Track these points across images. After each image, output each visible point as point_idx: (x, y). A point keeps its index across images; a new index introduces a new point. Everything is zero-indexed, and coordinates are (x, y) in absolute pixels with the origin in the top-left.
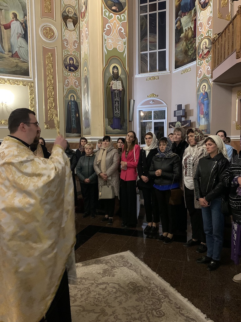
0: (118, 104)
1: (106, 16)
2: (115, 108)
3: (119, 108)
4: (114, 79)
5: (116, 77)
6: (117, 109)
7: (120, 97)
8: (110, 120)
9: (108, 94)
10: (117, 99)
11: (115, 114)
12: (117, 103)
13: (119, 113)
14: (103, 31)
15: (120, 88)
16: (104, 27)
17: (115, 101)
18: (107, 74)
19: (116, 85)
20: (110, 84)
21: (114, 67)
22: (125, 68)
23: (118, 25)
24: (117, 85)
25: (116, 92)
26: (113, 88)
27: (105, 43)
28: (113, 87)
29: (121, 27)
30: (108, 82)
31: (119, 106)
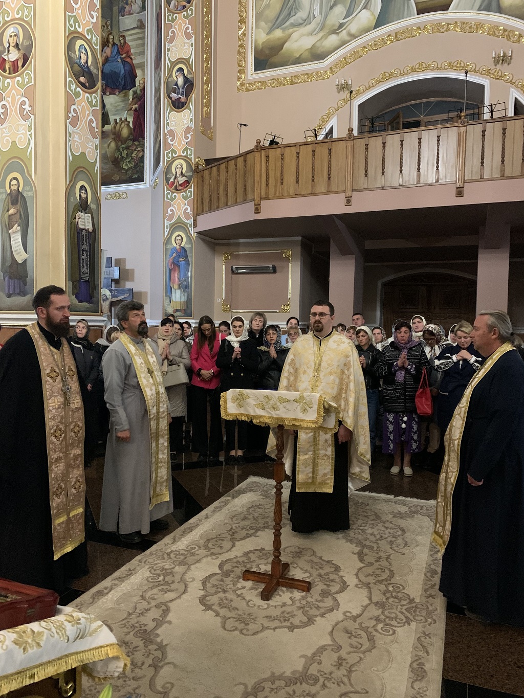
0: (87, 254)
1: (71, 91)
2: (83, 263)
3: (88, 263)
4: (81, 209)
5: (83, 206)
6: (85, 265)
7: (89, 243)
8: (75, 283)
9: (72, 235)
10: (85, 247)
11: (82, 274)
12: (85, 254)
13: (87, 273)
14: (67, 117)
15: (89, 227)
16: (68, 111)
17: (83, 250)
18: (72, 199)
19: (83, 220)
20: (75, 218)
21: (82, 187)
22: (96, 191)
23: (87, 112)
24: (85, 221)
25: (84, 233)
26: (81, 226)
27: (70, 140)
28: (80, 223)
29: (91, 117)
30: (73, 213)
31: (88, 259)
